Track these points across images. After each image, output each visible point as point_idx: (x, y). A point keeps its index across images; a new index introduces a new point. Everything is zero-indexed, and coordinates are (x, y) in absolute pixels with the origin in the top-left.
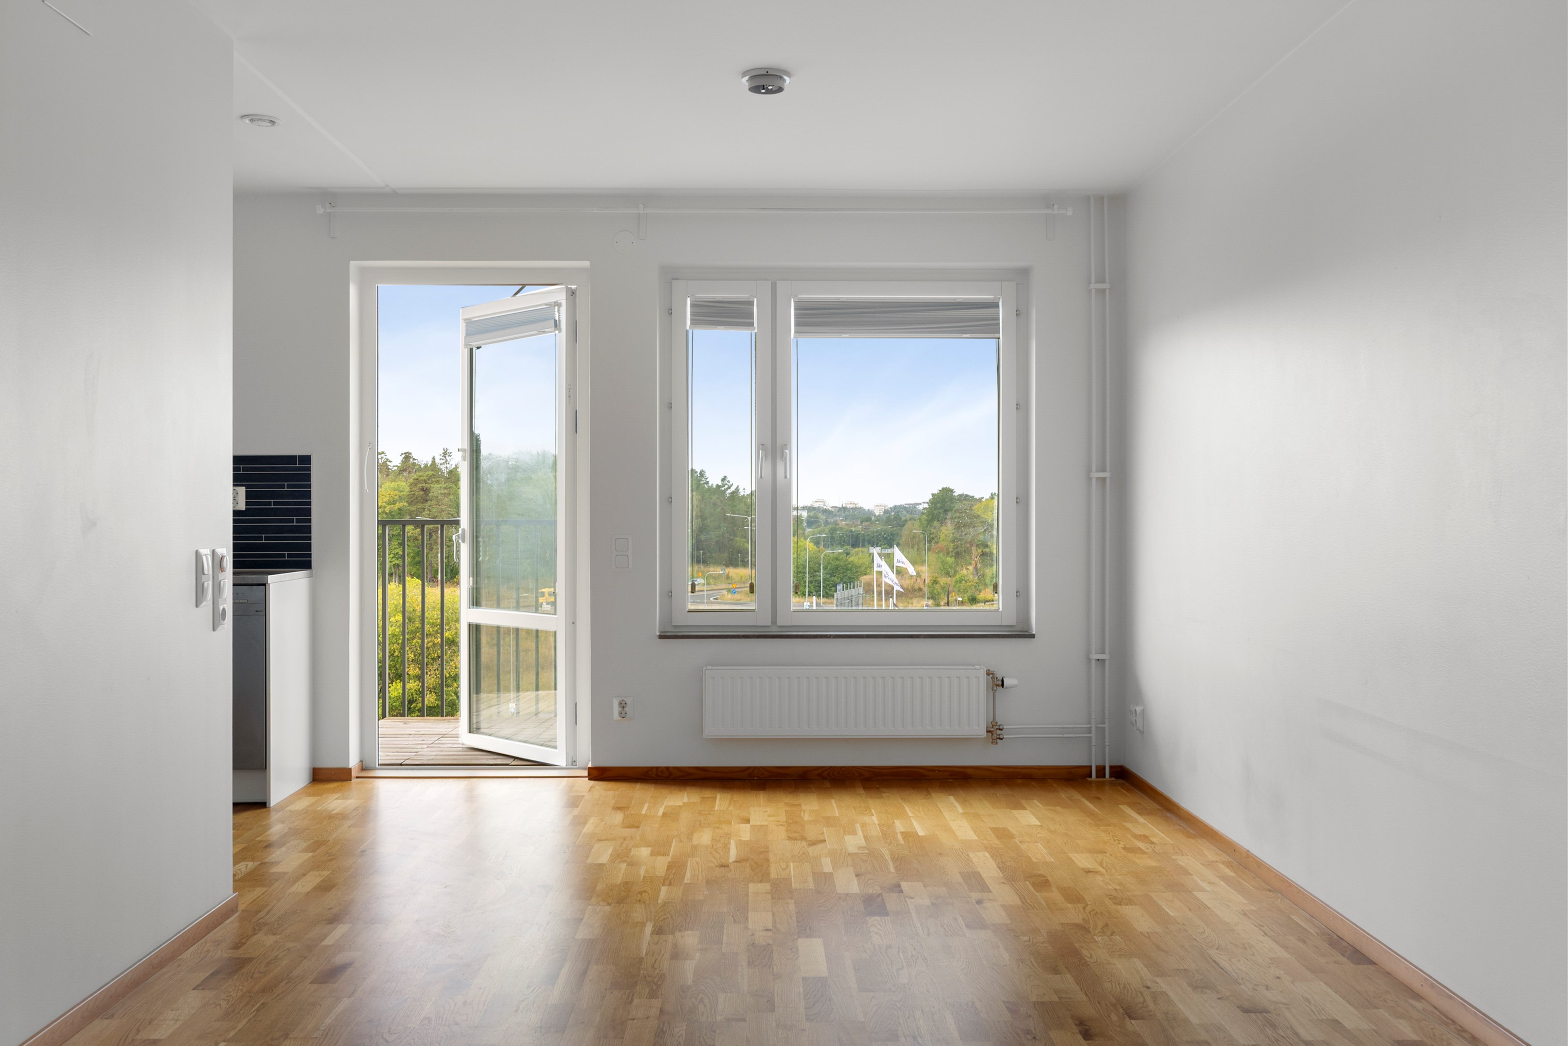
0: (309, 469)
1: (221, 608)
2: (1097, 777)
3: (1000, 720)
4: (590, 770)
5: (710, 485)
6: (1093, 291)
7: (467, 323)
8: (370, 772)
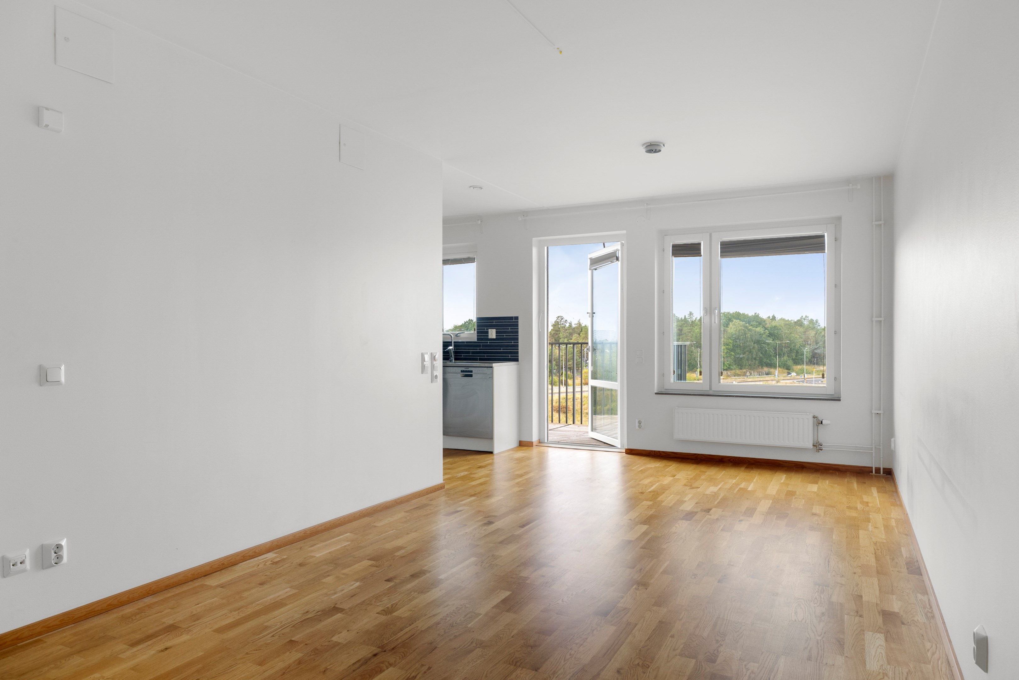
0: (518, 322)
1: (435, 374)
2: (876, 473)
3: (821, 441)
4: (626, 450)
5: (821, 327)
6: (874, 226)
7: (590, 260)
8: (544, 444)
